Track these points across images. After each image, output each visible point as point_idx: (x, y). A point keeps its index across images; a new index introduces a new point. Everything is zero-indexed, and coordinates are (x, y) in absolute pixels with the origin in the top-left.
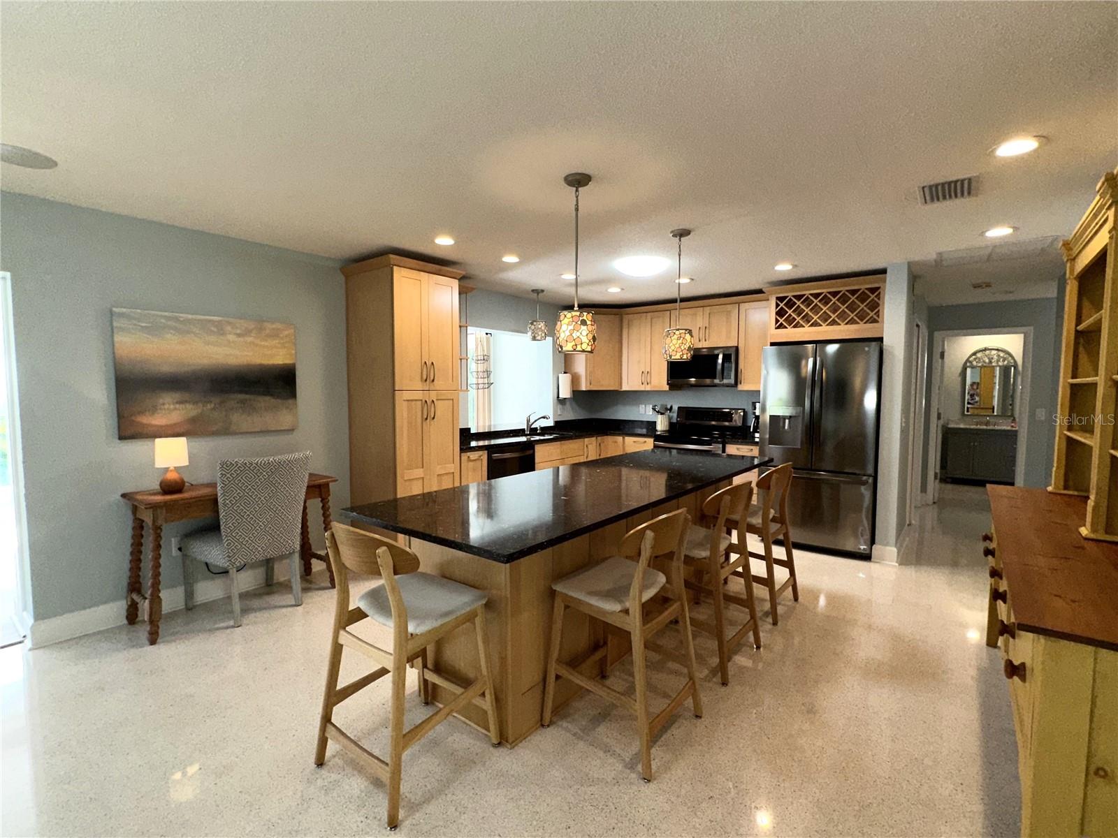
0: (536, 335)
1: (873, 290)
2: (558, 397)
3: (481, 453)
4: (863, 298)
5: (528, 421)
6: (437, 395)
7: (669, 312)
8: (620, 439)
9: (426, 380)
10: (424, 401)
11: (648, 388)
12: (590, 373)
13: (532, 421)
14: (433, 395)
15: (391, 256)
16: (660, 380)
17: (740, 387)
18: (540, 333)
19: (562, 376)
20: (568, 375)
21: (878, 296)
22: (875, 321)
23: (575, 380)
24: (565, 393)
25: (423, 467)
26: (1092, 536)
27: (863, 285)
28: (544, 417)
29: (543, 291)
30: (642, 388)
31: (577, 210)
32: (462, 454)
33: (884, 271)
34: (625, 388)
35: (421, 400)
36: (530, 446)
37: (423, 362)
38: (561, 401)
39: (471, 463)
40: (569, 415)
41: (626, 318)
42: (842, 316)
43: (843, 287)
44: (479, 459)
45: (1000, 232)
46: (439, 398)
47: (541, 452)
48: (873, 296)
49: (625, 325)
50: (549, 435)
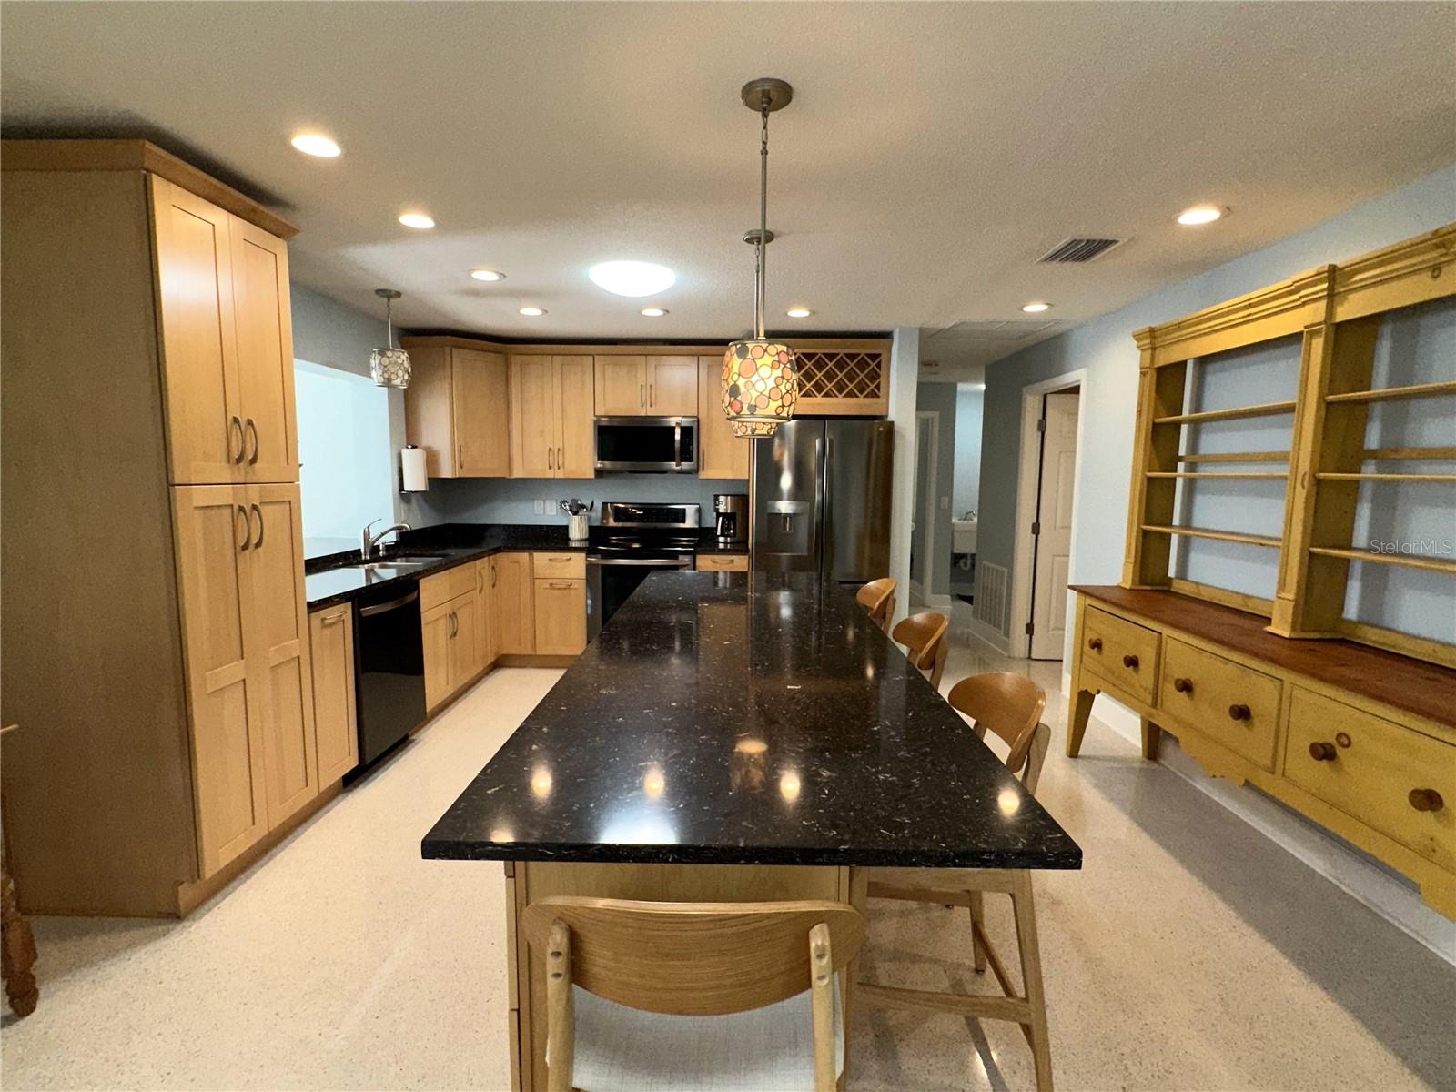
0: (393, 377)
1: (874, 357)
2: (401, 489)
3: (342, 607)
4: (862, 365)
5: (367, 535)
6: (262, 493)
7: (591, 358)
8: (524, 556)
9: (239, 460)
10: (236, 507)
11: (560, 474)
12: (459, 450)
13: (373, 535)
14: (253, 495)
15: (148, 145)
16: (582, 458)
17: (703, 475)
19: (408, 454)
20: (418, 453)
21: (879, 365)
22: (874, 395)
23: (431, 459)
24: (416, 481)
25: (242, 658)
27: (863, 348)
29: (398, 294)
30: (550, 474)
31: (765, 152)
32: (313, 615)
33: (887, 335)
34: (518, 473)
35: (232, 506)
36: (407, 585)
37: (230, 418)
38: (404, 496)
39: (327, 632)
40: (416, 521)
41: (516, 359)
42: (840, 388)
43: (841, 348)
44: (340, 620)
45: (1036, 308)
46: (263, 501)
47: (426, 594)
48: (873, 365)
49: (515, 369)
50: (404, 559)
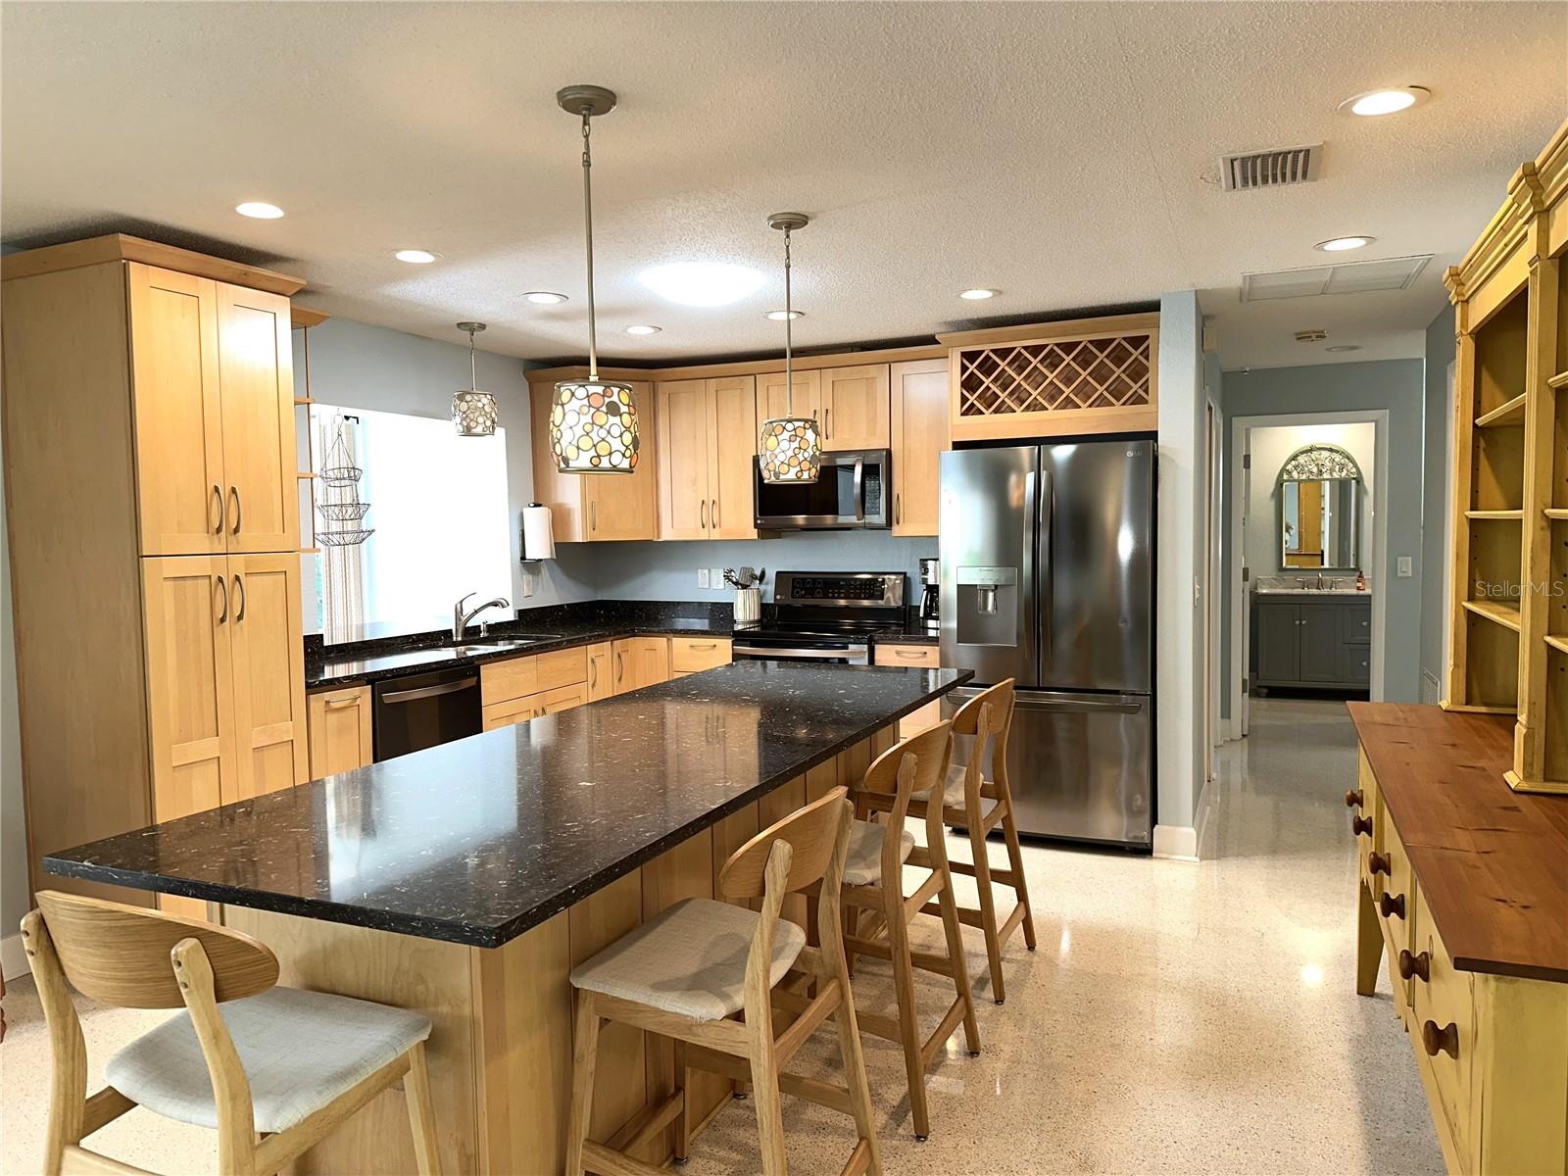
0: (473, 424)
1: (1136, 342)
2: (523, 558)
3: (356, 691)
4: (1119, 357)
5: (459, 612)
6: (247, 564)
7: (753, 377)
8: (661, 642)
9: (219, 530)
10: (214, 579)
11: (716, 535)
12: (590, 507)
13: (468, 610)
14: (238, 565)
15: (122, 237)
16: (740, 516)
17: (897, 530)
18: (480, 420)
19: (530, 513)
20: (543, 513)
21: (1146, 354)
22: (1139, 400)
23: (559, 520)
24: (539, 548)
25: (217, 735)
26: (1525, 786)
27: (1118, 330)
28: (495, 604)
29: (483, 327)
30: (703, 535)
31: (587, 164)
32: (312, 697)
33: (1154, 306)
34: (667, 535)
35: (210, 576)
36: (469, 668)
37: (211, 488)
38: (530, 566)
39: (333, 718)
40: (550, 594)
41: (664, 389)
42: (1084, 392)
43: (1083, 334)
44: (353, 703)
45: (1344, 246)
46: (249, 572)
47: (492, 680)
48: (1136, 354)
49: (662, 400)
50: (507, 642)
